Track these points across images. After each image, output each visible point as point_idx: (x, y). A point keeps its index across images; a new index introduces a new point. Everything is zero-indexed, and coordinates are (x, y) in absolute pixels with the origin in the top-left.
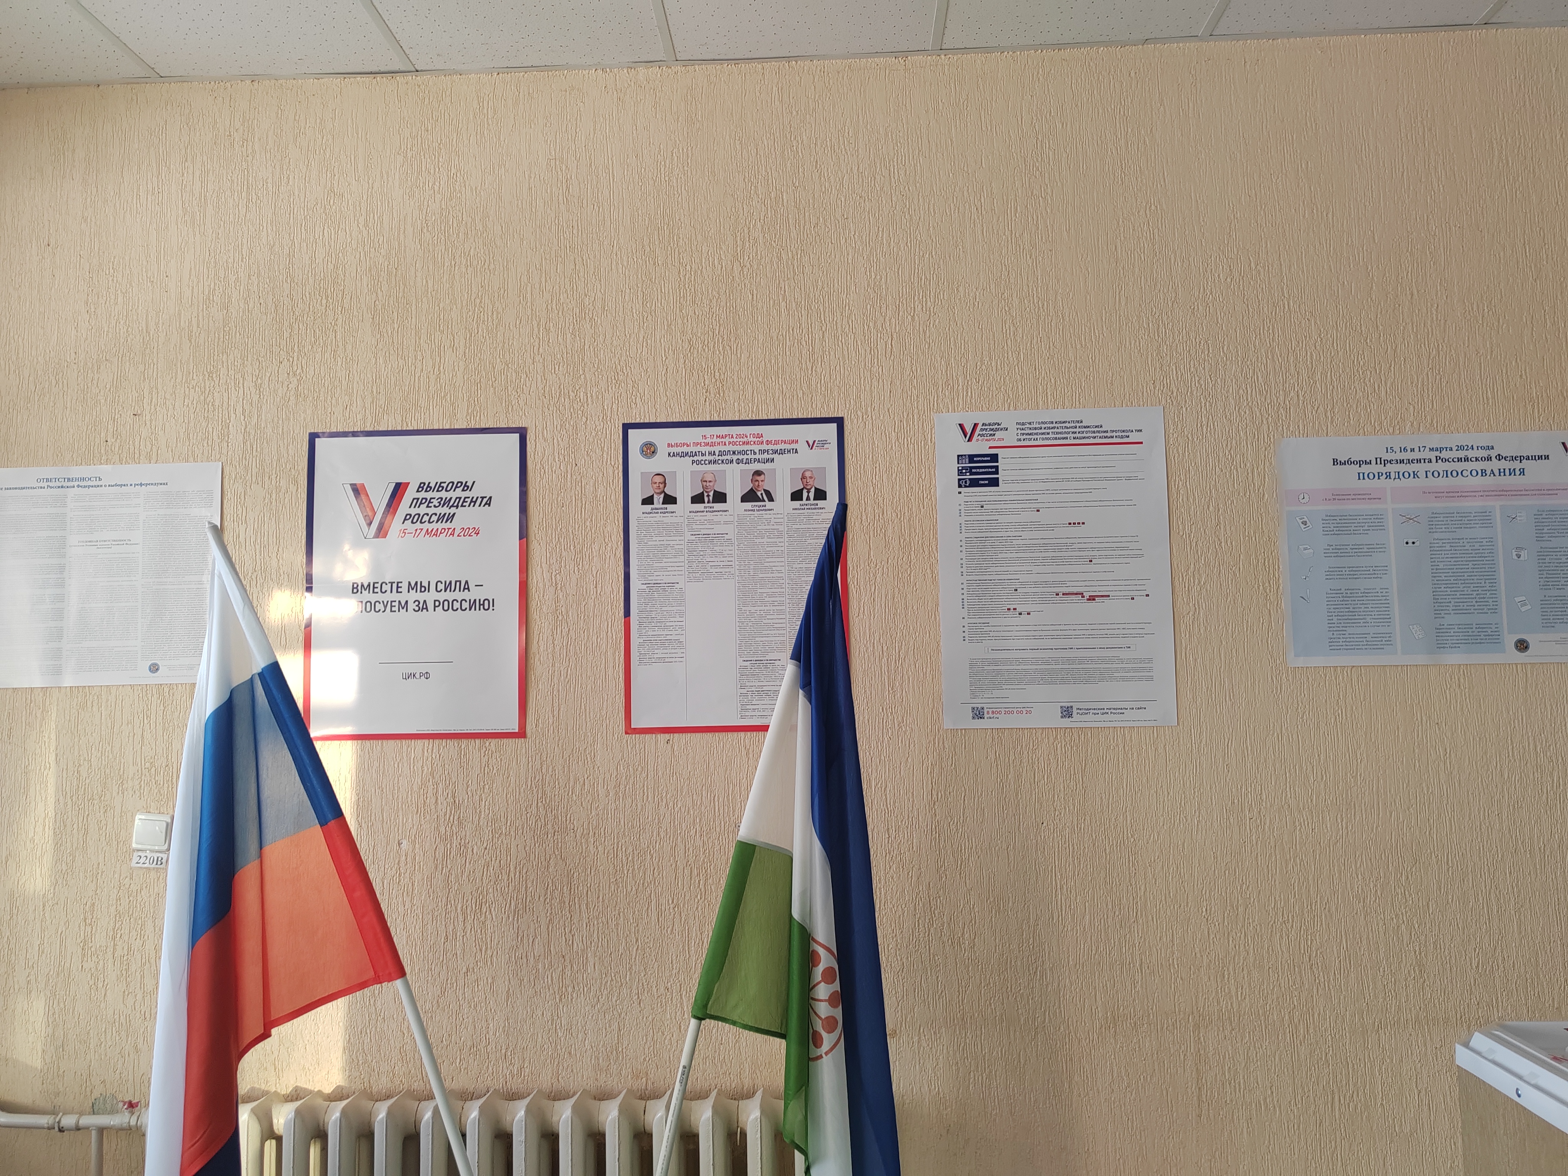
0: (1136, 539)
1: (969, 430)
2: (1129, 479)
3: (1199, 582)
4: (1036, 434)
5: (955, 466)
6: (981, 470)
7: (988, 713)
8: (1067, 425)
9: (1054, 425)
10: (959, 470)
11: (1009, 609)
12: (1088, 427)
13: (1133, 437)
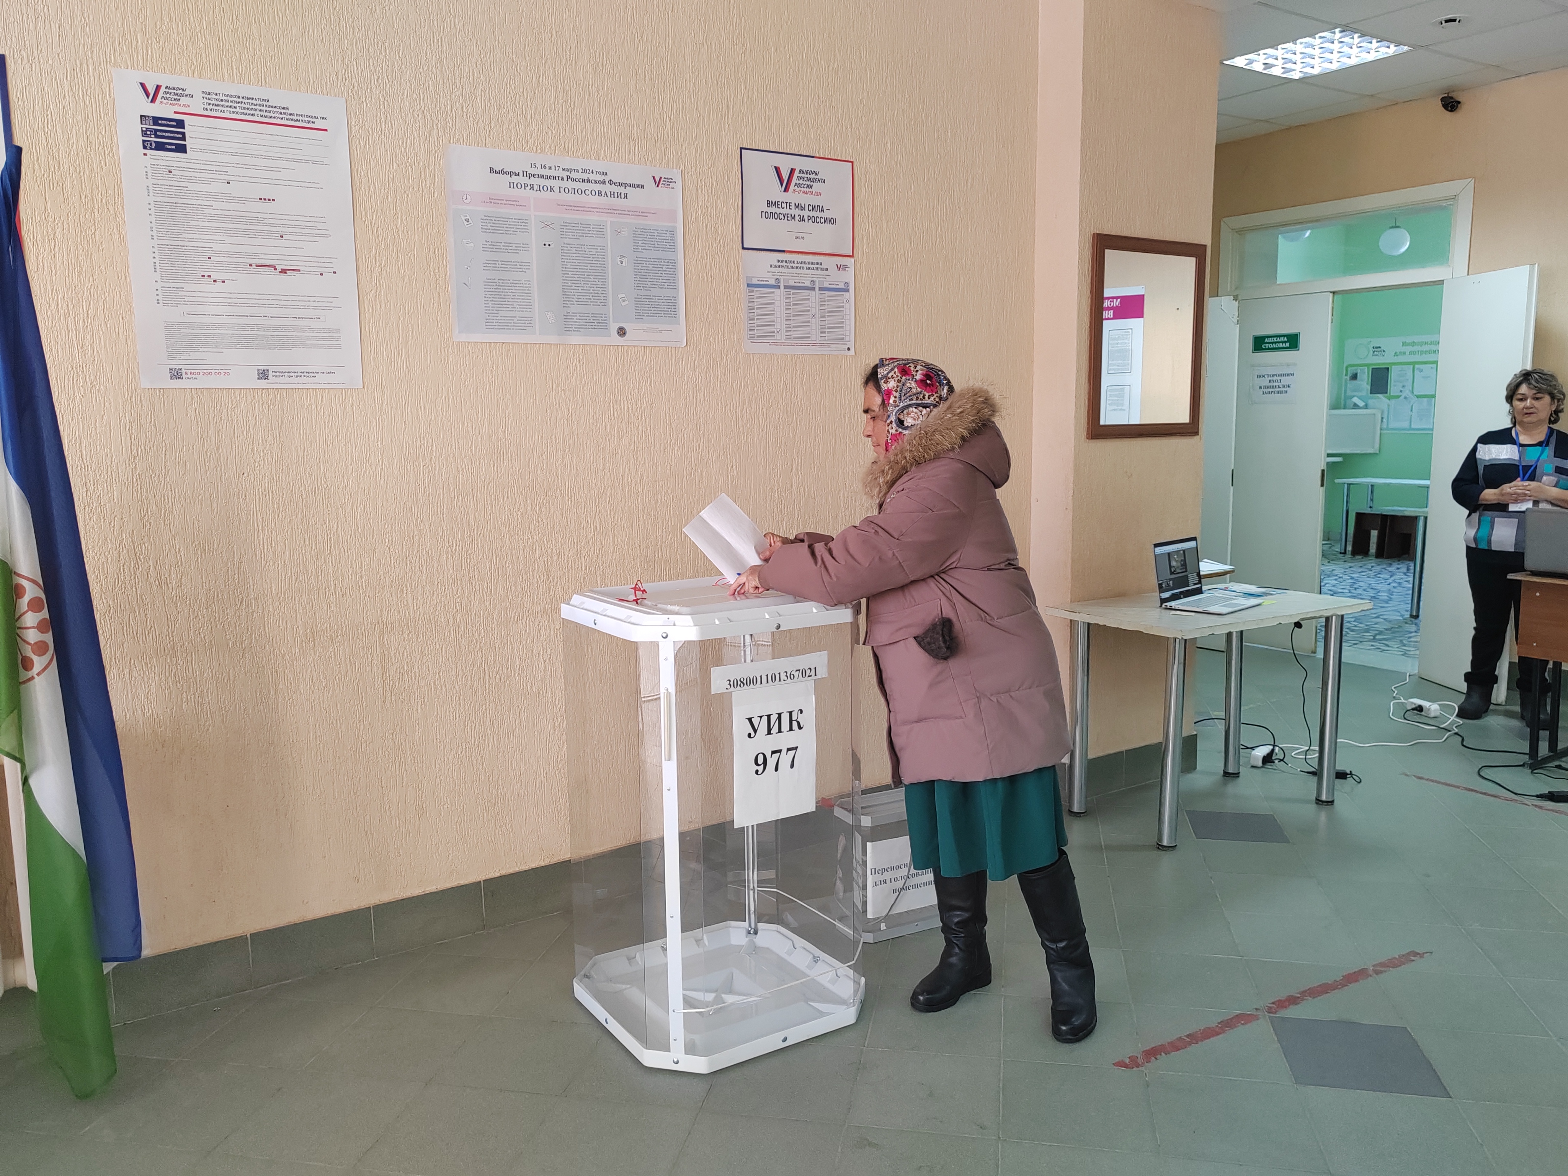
0: (323, 220)
1: (152, 92)
2: (315, 162)
3: (380, 264)
4: (223, 106)
5: (138, 127)
6: (167, 134)
7: (186, 373)
8: (254, 101)
9: (241, 100)
10: (142, 131)
11: (203, 276)
12: (275, 107)
13: (319, 124)
